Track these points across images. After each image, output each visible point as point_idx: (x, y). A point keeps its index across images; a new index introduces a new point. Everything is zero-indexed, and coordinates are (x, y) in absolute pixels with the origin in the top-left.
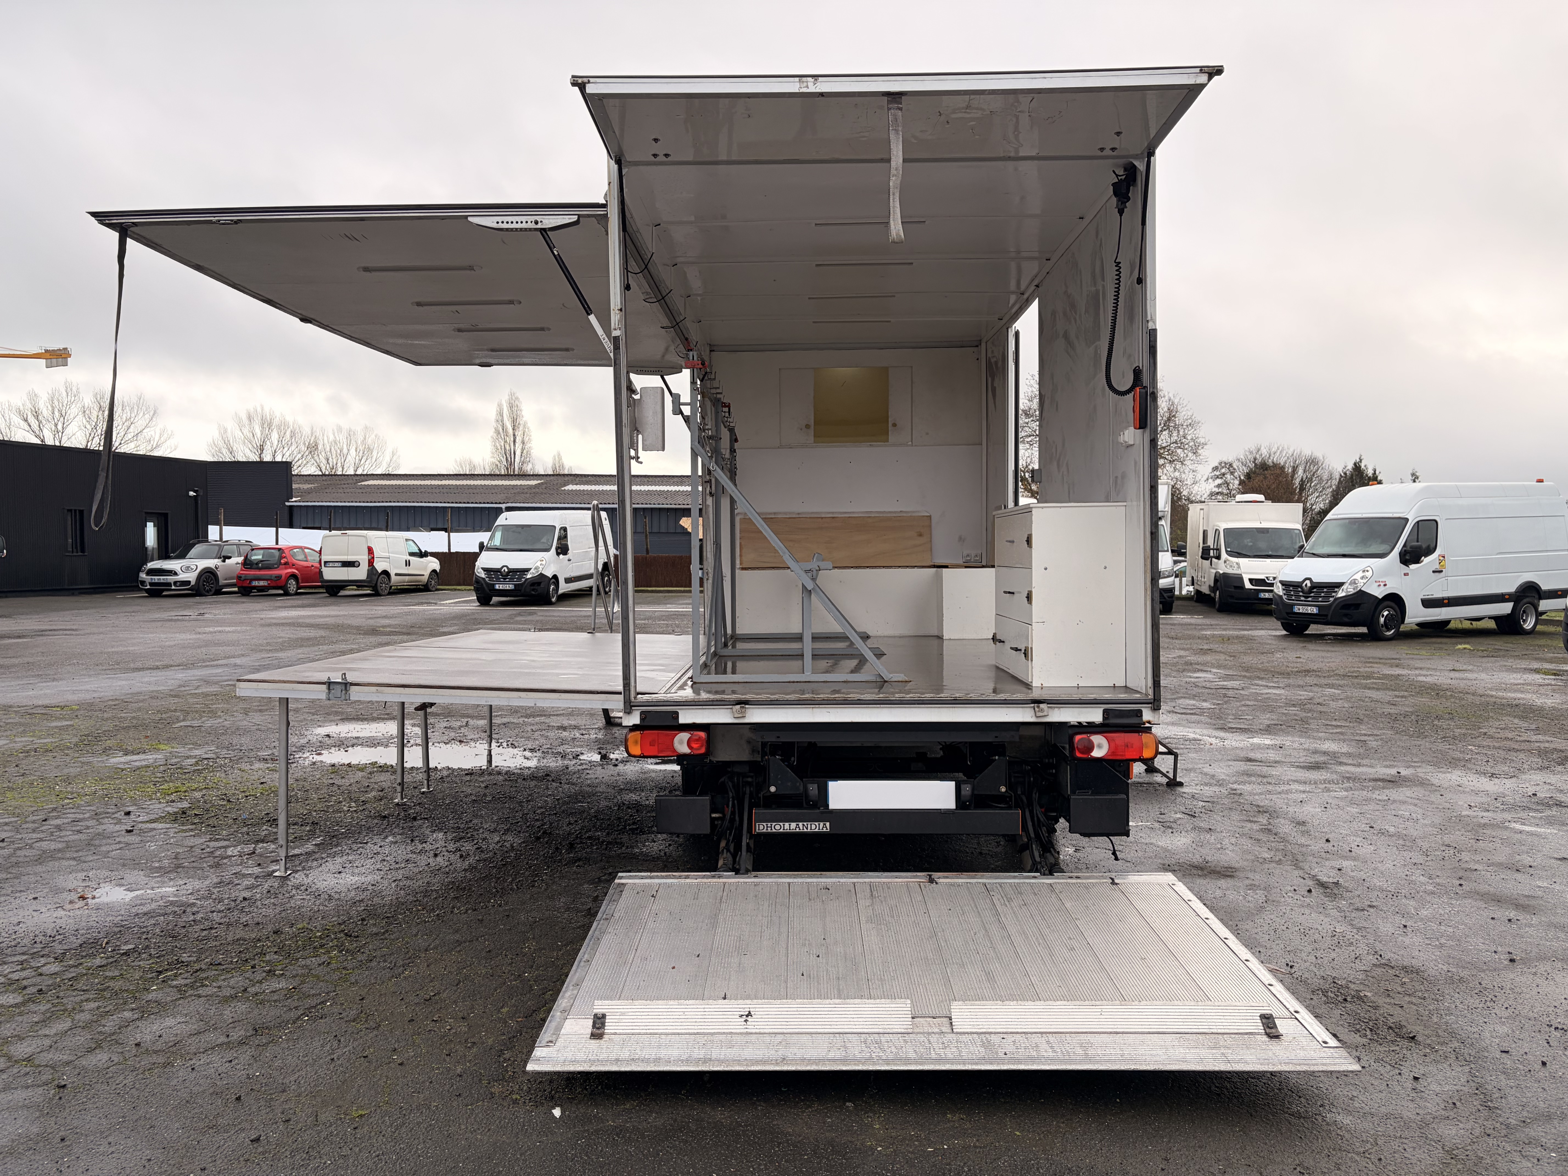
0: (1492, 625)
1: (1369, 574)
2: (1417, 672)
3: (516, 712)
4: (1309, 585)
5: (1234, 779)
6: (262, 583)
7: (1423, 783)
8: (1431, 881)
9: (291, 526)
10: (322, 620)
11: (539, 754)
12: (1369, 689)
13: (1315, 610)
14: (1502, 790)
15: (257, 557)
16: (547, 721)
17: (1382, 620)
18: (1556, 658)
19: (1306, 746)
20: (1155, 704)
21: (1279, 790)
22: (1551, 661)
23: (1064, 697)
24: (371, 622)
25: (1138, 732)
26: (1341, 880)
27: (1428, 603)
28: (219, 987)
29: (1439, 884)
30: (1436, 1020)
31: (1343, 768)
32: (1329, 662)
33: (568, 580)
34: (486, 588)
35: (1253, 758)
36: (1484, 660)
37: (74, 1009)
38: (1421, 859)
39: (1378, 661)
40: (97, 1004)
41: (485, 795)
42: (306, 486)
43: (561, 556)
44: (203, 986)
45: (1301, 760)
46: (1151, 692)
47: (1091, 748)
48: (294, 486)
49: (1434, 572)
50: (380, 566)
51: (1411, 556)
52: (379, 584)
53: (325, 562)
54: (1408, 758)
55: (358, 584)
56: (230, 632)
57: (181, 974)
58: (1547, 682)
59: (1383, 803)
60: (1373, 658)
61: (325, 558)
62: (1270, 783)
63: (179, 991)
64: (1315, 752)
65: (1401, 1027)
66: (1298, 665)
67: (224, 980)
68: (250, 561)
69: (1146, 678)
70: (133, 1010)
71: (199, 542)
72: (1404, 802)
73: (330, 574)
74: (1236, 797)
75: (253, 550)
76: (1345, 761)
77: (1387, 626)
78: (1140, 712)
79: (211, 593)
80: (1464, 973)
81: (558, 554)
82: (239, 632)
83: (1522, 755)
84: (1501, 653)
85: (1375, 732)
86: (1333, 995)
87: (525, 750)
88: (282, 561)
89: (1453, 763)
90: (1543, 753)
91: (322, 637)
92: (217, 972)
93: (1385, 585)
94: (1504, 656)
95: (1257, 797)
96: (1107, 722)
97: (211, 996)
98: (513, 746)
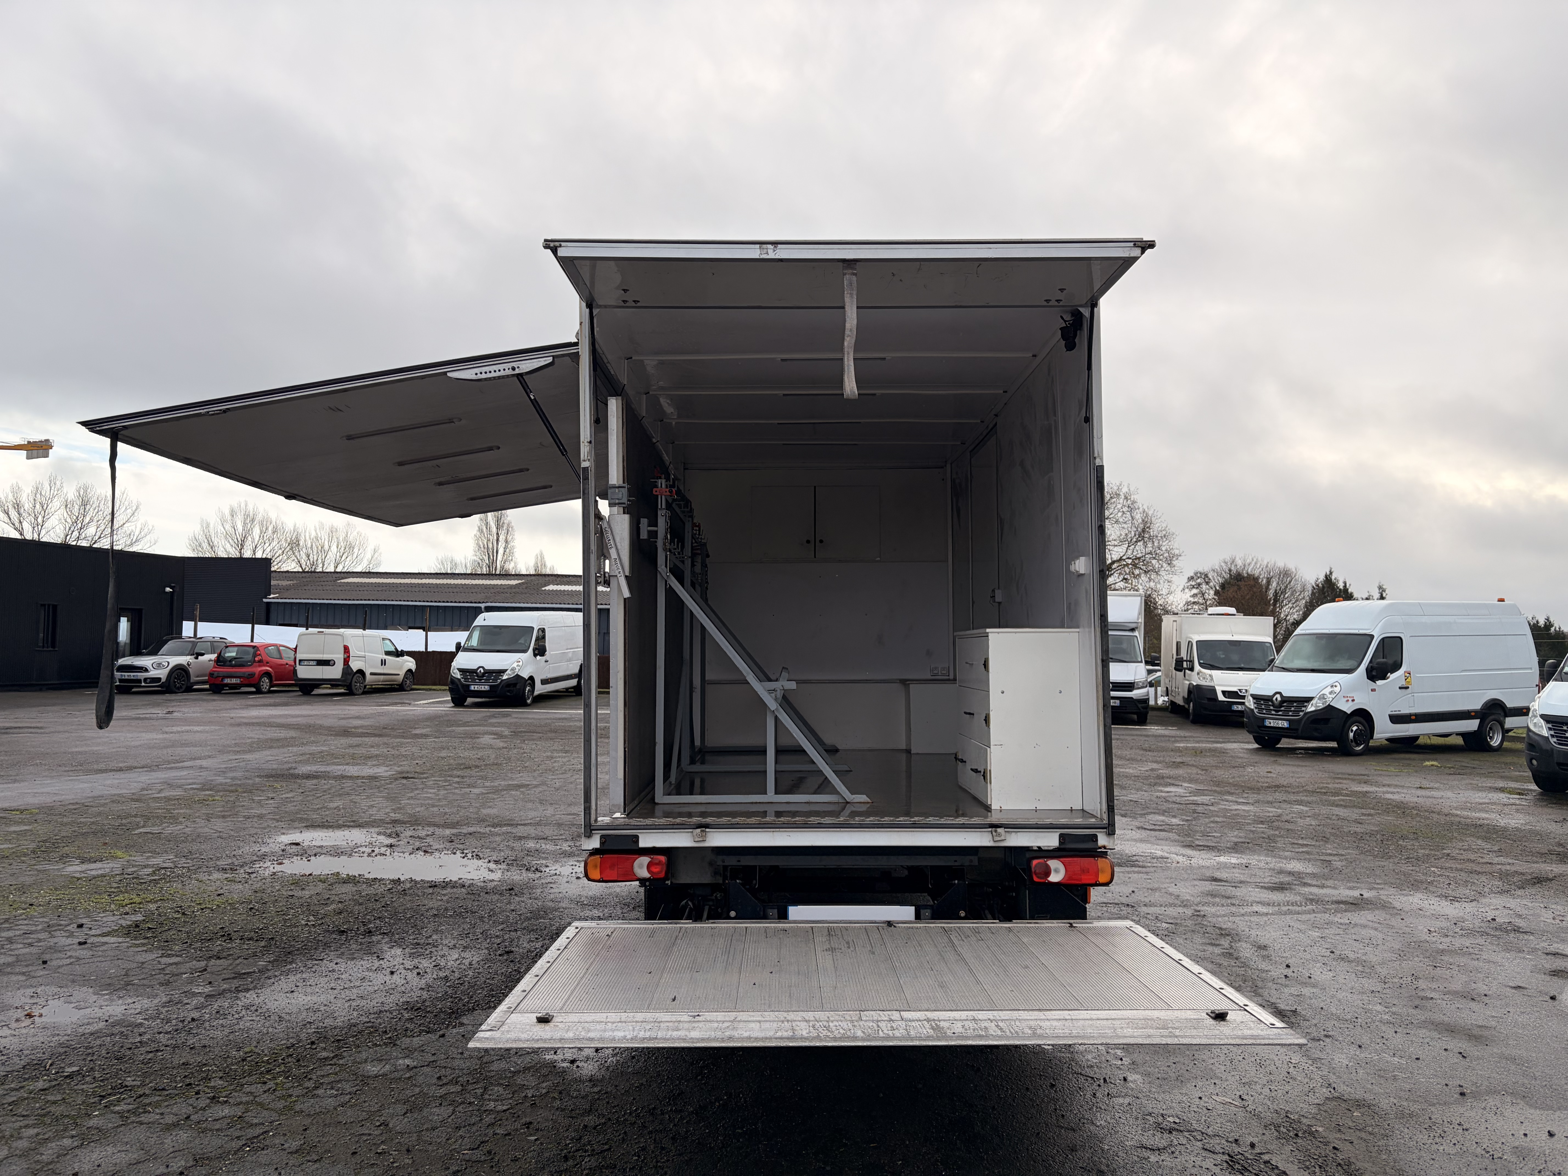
0: (1460, 741)
1: (1337, 689)
2: (1385, 789)
3: (483, 820)
4: (1279, 699)
5: (1198, 899)
6: (234, 681)
7: (1384, 906)
8: (1387, 1010)
9: (267, 622)
10: (295, 720)
11: (504, 866)
12: (1337, 806)
13: (1286, 724)
14: (1461, 914)
15: (231, 654)
16: (514, 831)
17: (1351, 735)
18: (1521, 776)
19: (1272, 866)
20: (1110, 829)
21: (1243, 912)
22: (1516, 780)
23: (1020, 822)
24: (343, 723)
25: (1094, 857)
26: (1299, 1008)
27: (1396, 719)
28: (162, 1114)
29: (1394, 1013)
30: (1384, 1157)
31: (1307, 890)
32: (1298, 778)
33: (544, 682)
34: (461, 689)
35: (1219, 877)
36: (1451, 777)
37: (12, 1136)
38: (1379, 987)
39: (1347, 776)
40: (36, 1130)
41: (446, 909)
42: (285, 583)
43: (538, 657)
44: (145, 1112)
45: (1267, 880)
46: (1105, 816)
47: (1048, 873)
48: (273, 583)
49: (1400, 688)
50: (355, 665)
51: (1377, 673)
52: (353, 682)
53: (300, 661)
54: (1371, 880)
55: (333, 683)
56: (198, 732)
57: (124, 1099)
58: (1512, 801)
59: (1344, 927)
60: (1342, 774)
61: (299, 656)
62: (1234, 905)
63: (122, 1117)
64: (1281, 872)
65: (1350, 1164)
66: (1268, 780)
67: (167, 1106)
68: (224, 658)
69: (1101, 803)
70: (73, 1137)
71: (172, 639)
72: (1365, 926)
73: (303, 672)
74: (1200, 919)
75: (227, 647)
76: (1309, 882)
77: (1357, 741)
78: (1096, 836)
79: (181, 690)
80: (1415, 1107)
81: (535, 655)
82: (207, 732)
83: (1483, 878)
84: (1468, 771)
85: (1341, 852)
86: (1285, 1130)
87: (490, 861)
88: (256, 659)
89: (1416, 885)
90: (1504, 876)
91: (292, 738)
92: (160, 1098)
93: (1353, 700)
94: (1471, 774)
95: (1220, 919)
96: (1062, 847)
97: (153, 1123)
98: (479, 857)
